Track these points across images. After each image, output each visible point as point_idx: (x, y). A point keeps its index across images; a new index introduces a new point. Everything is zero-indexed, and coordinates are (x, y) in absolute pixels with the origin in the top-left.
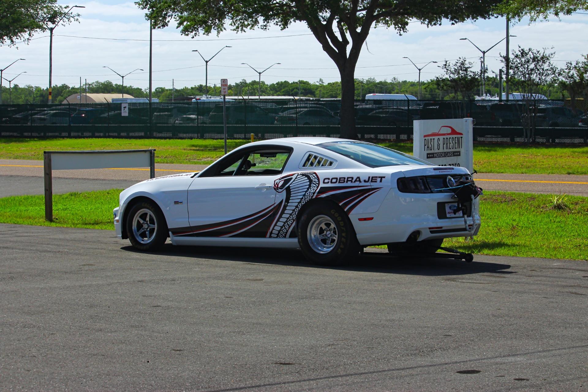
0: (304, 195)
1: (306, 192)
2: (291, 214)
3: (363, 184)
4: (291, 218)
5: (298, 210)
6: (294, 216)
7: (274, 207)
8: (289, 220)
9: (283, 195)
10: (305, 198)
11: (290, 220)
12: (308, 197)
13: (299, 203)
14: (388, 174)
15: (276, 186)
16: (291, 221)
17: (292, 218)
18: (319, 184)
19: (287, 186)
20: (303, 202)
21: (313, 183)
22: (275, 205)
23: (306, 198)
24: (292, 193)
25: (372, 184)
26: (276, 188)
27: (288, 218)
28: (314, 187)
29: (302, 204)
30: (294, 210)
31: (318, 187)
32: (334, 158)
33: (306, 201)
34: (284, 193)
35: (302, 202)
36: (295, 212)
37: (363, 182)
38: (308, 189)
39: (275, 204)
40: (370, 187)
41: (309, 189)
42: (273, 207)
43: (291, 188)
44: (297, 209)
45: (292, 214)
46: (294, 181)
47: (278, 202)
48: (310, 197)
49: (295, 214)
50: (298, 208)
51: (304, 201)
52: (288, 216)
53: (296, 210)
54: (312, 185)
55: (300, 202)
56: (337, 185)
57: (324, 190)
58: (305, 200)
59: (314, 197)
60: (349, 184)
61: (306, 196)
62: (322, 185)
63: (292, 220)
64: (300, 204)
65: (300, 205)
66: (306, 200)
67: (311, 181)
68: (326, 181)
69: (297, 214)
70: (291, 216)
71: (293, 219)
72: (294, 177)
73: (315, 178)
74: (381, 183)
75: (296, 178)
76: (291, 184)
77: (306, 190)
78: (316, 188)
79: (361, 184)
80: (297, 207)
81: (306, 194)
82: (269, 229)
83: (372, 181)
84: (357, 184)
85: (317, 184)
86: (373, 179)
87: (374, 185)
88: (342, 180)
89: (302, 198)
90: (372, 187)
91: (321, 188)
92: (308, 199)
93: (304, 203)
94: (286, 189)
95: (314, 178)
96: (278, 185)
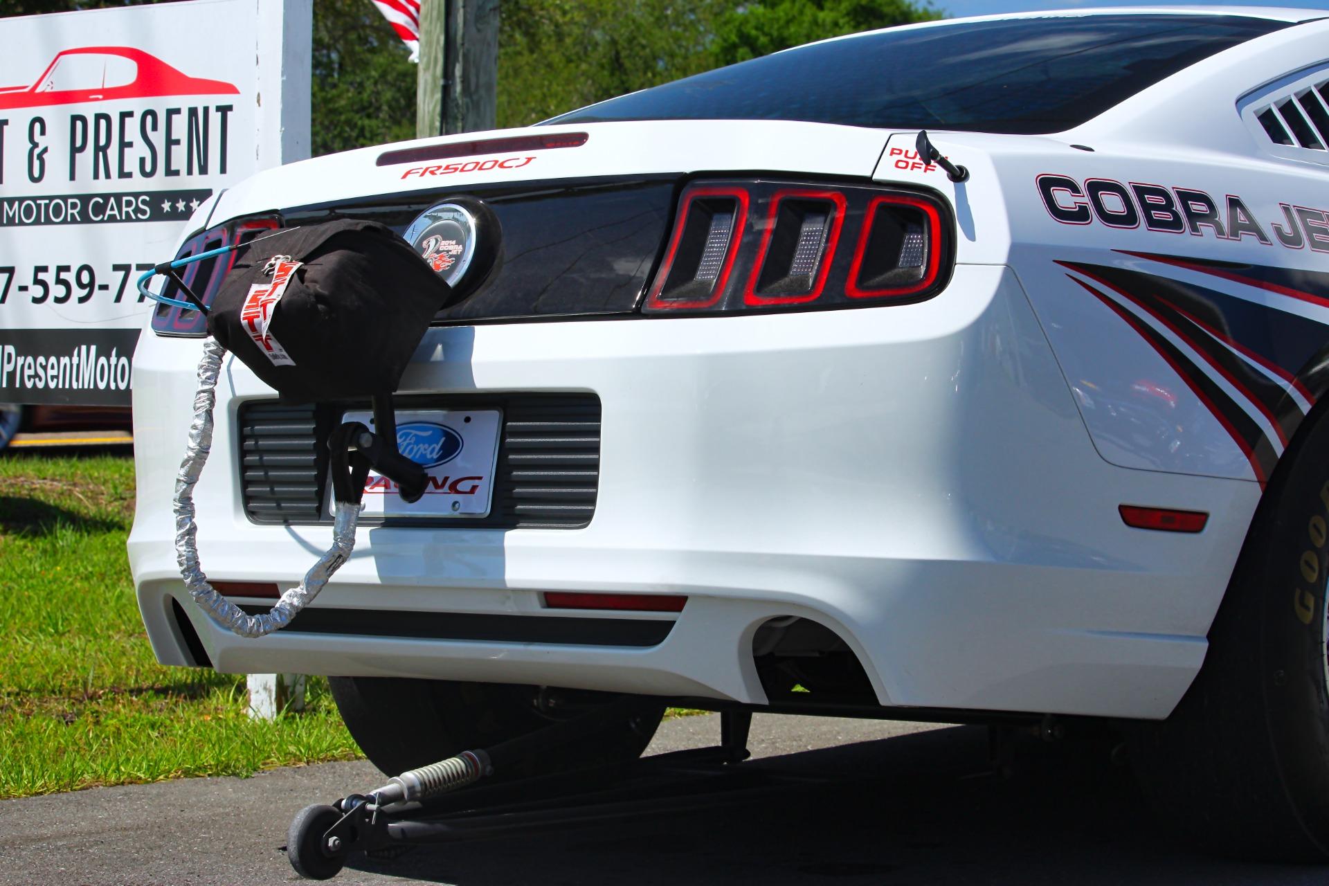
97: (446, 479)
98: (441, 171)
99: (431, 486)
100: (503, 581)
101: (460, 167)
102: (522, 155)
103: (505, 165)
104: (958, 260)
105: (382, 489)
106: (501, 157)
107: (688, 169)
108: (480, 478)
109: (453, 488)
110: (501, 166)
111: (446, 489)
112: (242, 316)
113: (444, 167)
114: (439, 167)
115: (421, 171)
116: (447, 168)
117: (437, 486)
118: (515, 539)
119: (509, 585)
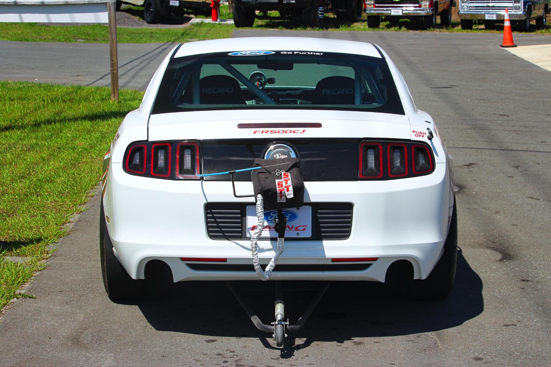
97: (293, 227)
98: (269, 132)
99: (287, 229)
100: (325, 256)
101: (277, 131)
102: (301, 129)
103: (295, 132)
104: (436, 162)
105: (268, 229)
106: (293, 129)
107: (362, 137)
108: (307, 226)
109: (296, 229)
110: (294, 132)
111: (294, 229)
112: (278, 190)
113: (270, 131)
114: (268, 131)
115: (261, 132)
116: (272, 131)
117: (289, 228)
118: (326, 243)
119: (327, 257)
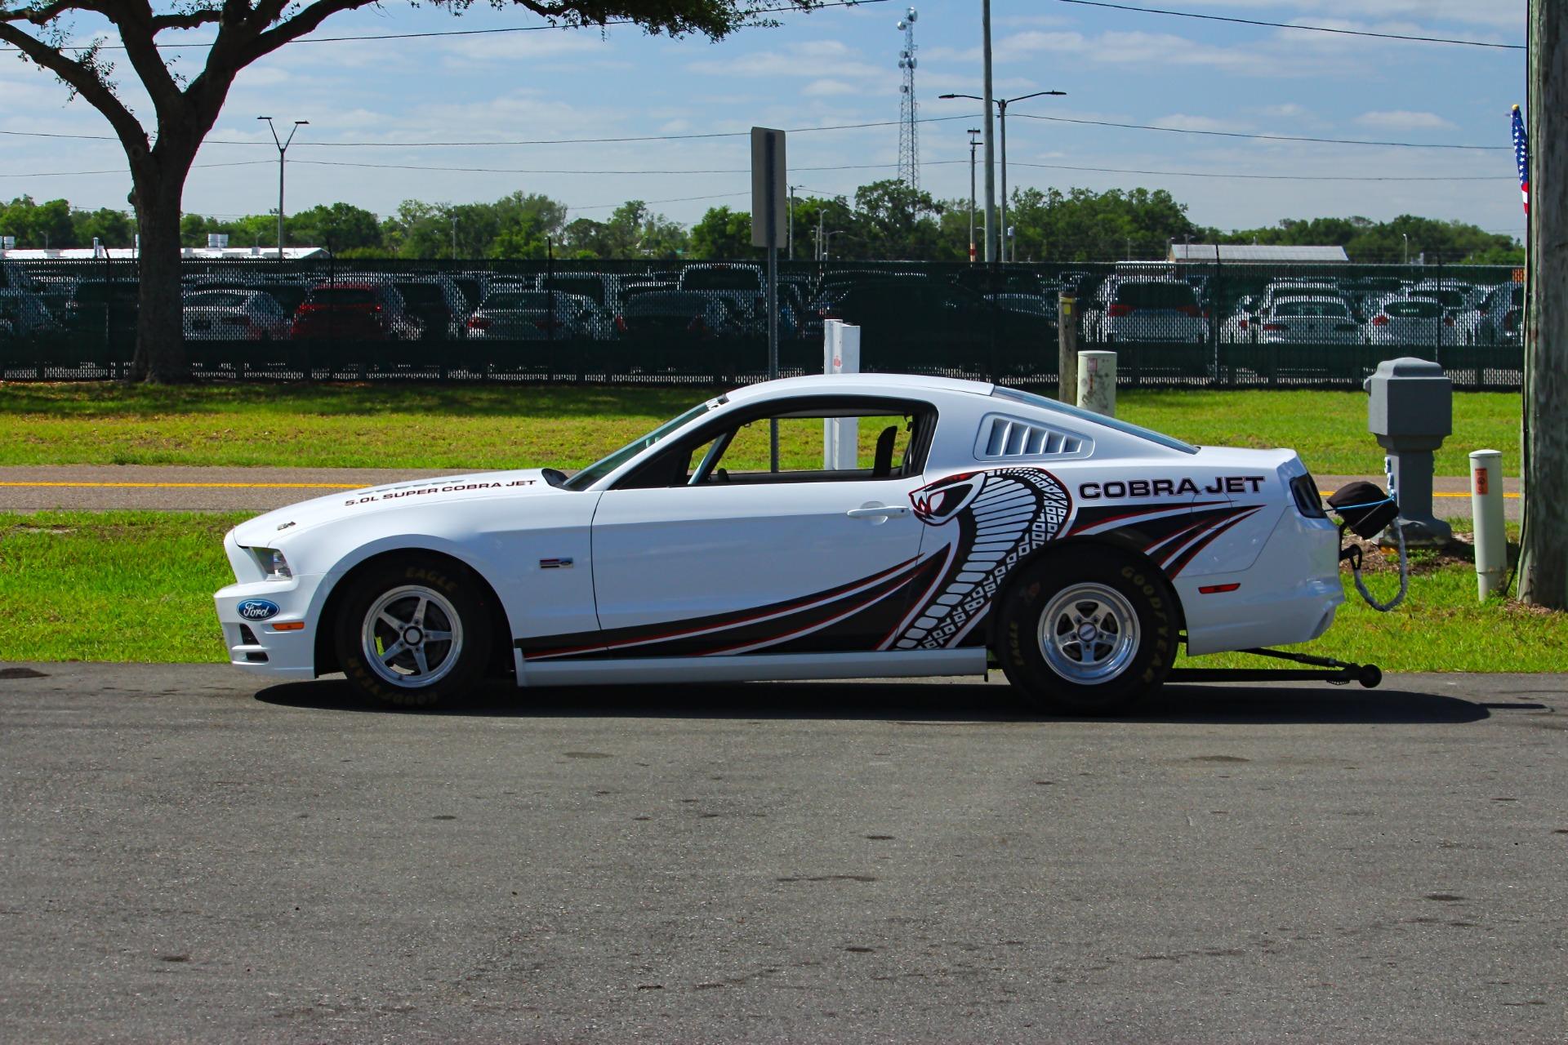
0: (1028, 530)
1: (1031, 522)
2: (978, 584)
3: (1205, 497)
4: (978, 593)
5: (1004, 571)
6: (991, 589)
7: (918, 567)
8: (969, 599)
9: (950, 533)
10: (1031, 540)
11: (973, 599)
12: (1040, 536)
13: (1008, 552)
14: (1269, 471)
15: (923, 508)
16: (978, 603)
17: (982, 593)
18: (1069, 499)
19: (961, 506)
20: (1024, 550)
21: (1050, 499)
22: (920, 561)
23: (1034, 537)
24: (978, 526)
25: (1233, 496)
26: (923, 513)
27: (965, 596)
28: (1057, 508)
29: (1021, 554)
30: (989, 573)
31: (1069, 508)
32: (1073, 429)
33: (1034, 547)
34: (955, 527)
35: (1020, 549)
36: (995, 577)
37: (1205, 493)
38: (1036, 514)
39: (919, 556)
40: (1227, 505)
41: (1042, 515)
42: (912, 565)
43: (974, 513)
44: (1003, 568)
45: (985, 583)
46: (980, 493)
47: (930, 552)
48: (1049, 535)
49: (995, 581)
50: (1006, 565)
51: (1028, 547)
52: (968, 588)
53: (999, 571)
54: (1046, 503)
55: (1014, 549)
56: (1127, 501)
57: (1088, 516)
58: (1030, 543)
59: (1062, 535)
60: (1164, 498)
61: (1034, 534)
62: (1078, 503)
63: (982, 600)
64: (1014, 555)
65: (1012, 558)
66: (1034, 543)
67: (1039, 494)
68: (1089, 491)
69: (999, 581)
70: (980, 589)
71: (985, 597)
72: (976, 482)
73: (1051, 484)
74: (1256, 494)
75: (984, 486)
76: (972, 502)
77: (1030, 516)
78: (1065, 511)
79: (1198, 499)
80: (1001, 563)
81: (1034, 528)
82: (898, 626)
83: (1229, 490)
84: (1188, 497)
85: (1063, 499)
86: (1232, 483)
87: (1238, 500)
88: (1137, 487)
89: (1022, 539)
90: (1235, 505)
91: (1080, 510)
92: (1039, 540)
93: (1028, 551)
94: (958, 515)
95: (1045, 484)
96: (928, 506)
